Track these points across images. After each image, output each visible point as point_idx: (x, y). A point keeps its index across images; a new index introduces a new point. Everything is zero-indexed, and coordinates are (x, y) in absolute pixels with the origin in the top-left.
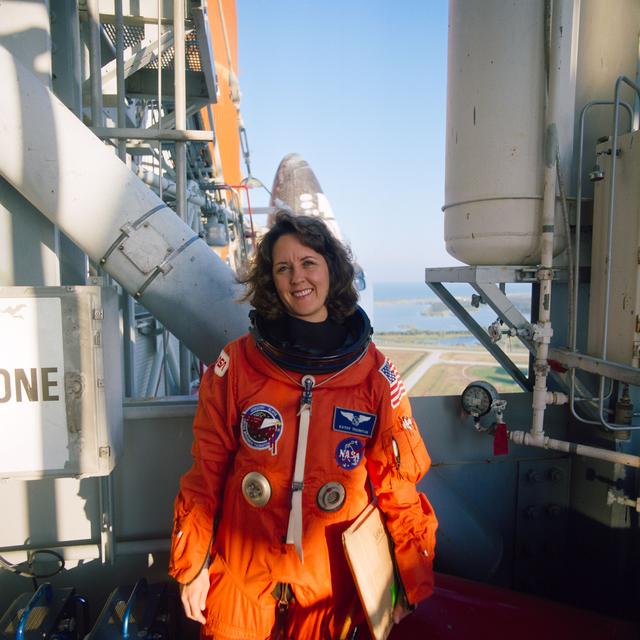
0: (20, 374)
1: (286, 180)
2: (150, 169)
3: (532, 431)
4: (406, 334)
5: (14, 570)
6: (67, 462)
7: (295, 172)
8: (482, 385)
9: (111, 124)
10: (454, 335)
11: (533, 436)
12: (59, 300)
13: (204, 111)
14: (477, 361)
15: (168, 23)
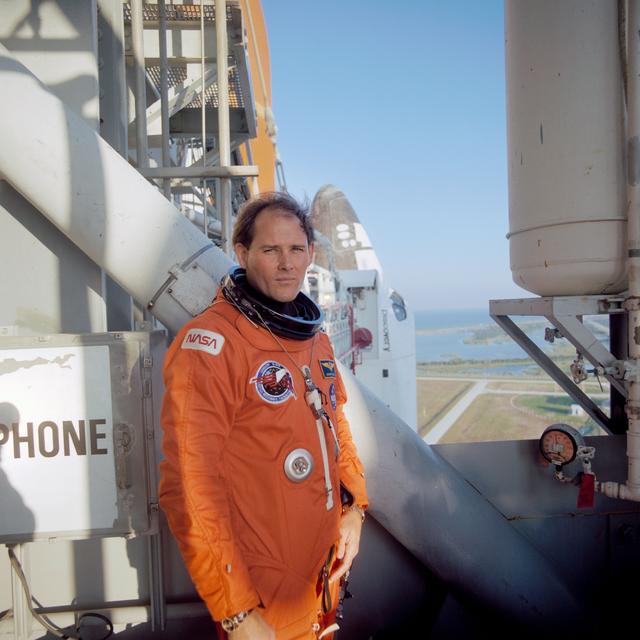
0: (68, 426)
1: (322, 212)
2: (191, 206)
3: (627, 482)
4: (449, 363)
5: (61, 635)
6: (116, 520)
7: (330, 203)
8: (562, 428)
9: (153, 164)
10: (500, 364)
11: (630, 489)
12: (107, 347)
13: (242, 148)
14: (527, 390)
15: (211, 61)
